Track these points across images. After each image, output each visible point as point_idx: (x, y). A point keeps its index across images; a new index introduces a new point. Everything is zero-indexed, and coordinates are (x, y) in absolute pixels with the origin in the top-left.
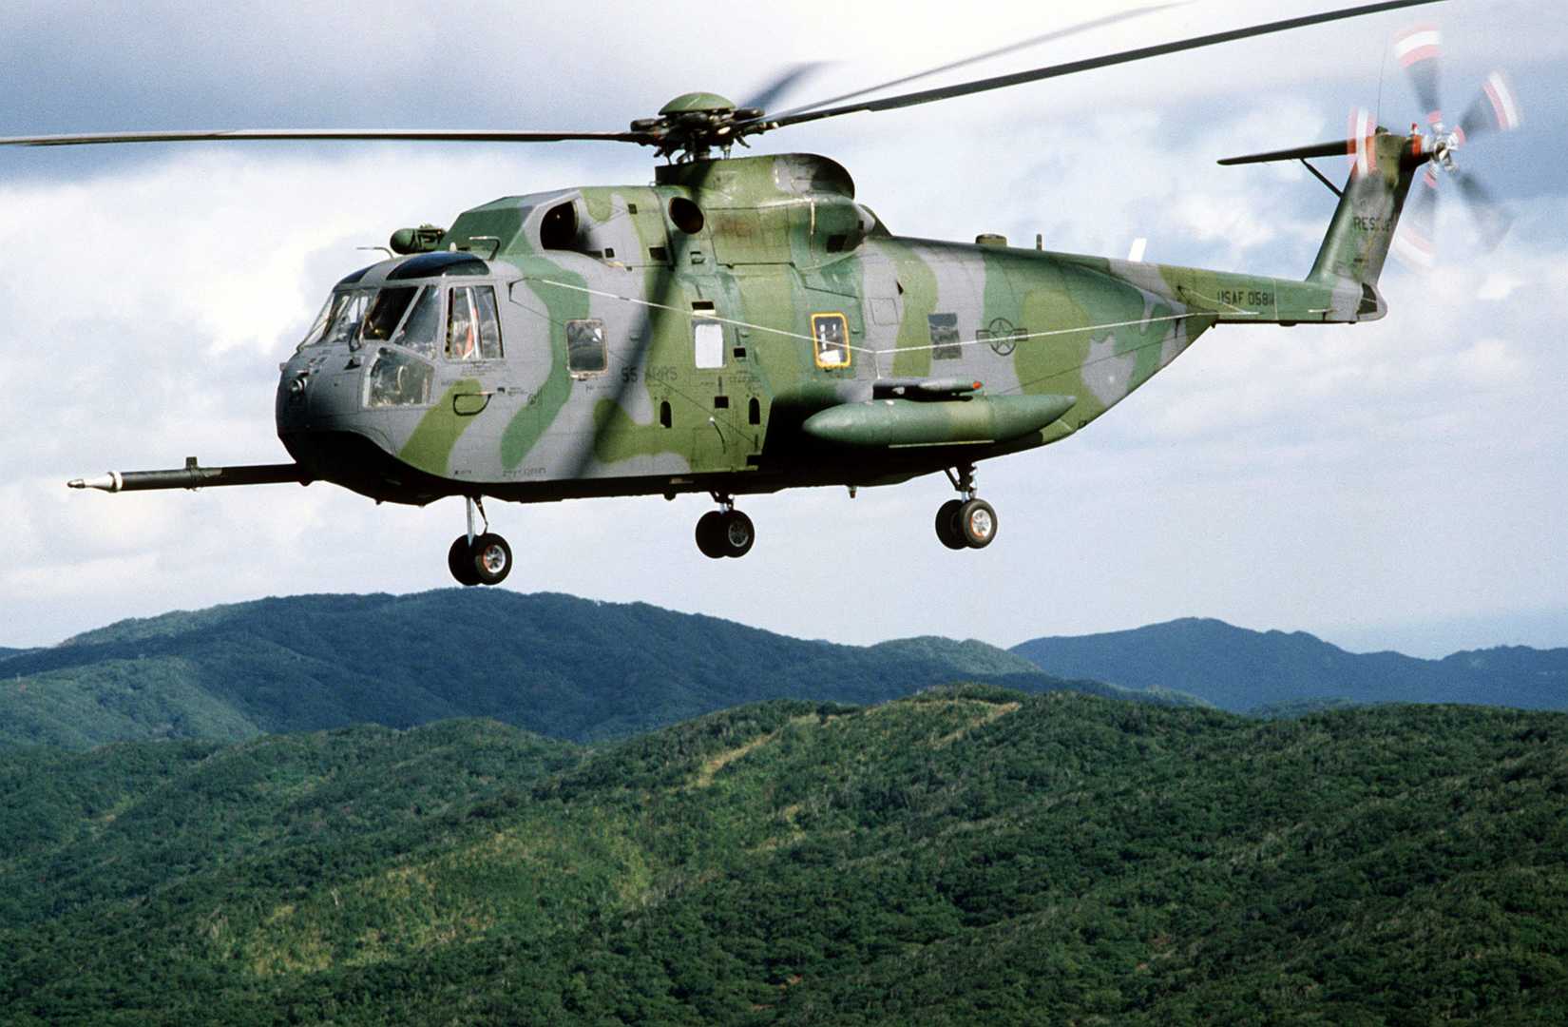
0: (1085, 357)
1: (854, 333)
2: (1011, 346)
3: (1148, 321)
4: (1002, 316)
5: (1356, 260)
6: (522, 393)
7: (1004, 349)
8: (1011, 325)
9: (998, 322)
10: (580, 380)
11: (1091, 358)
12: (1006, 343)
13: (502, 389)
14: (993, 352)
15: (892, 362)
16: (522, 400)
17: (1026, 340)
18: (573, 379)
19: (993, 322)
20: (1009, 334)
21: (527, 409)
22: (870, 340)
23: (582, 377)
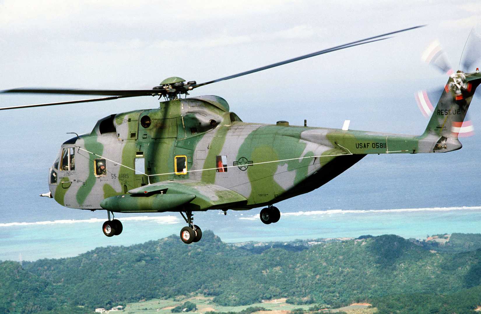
0: (275, 172)
1: (189, 163)
2: (246, 168)
3: (303, 158)
4: (244, 156)
5: (437, 127)
6: (81, 181)
7: (243, 168)
8: (247, 160)
9: (242, 159)
10: (98, 178)
11: (277, 172)
12: (245, 167)
13: (75, 180)
14: (239, 169)
15: (202, 173)
16: (81, 184)
17: (253, 165)
18: (96, 177)
19: (240, 158)
20: (246, 163)
21: (83, 187)
22: (195, 165)
23: (99, 177)
